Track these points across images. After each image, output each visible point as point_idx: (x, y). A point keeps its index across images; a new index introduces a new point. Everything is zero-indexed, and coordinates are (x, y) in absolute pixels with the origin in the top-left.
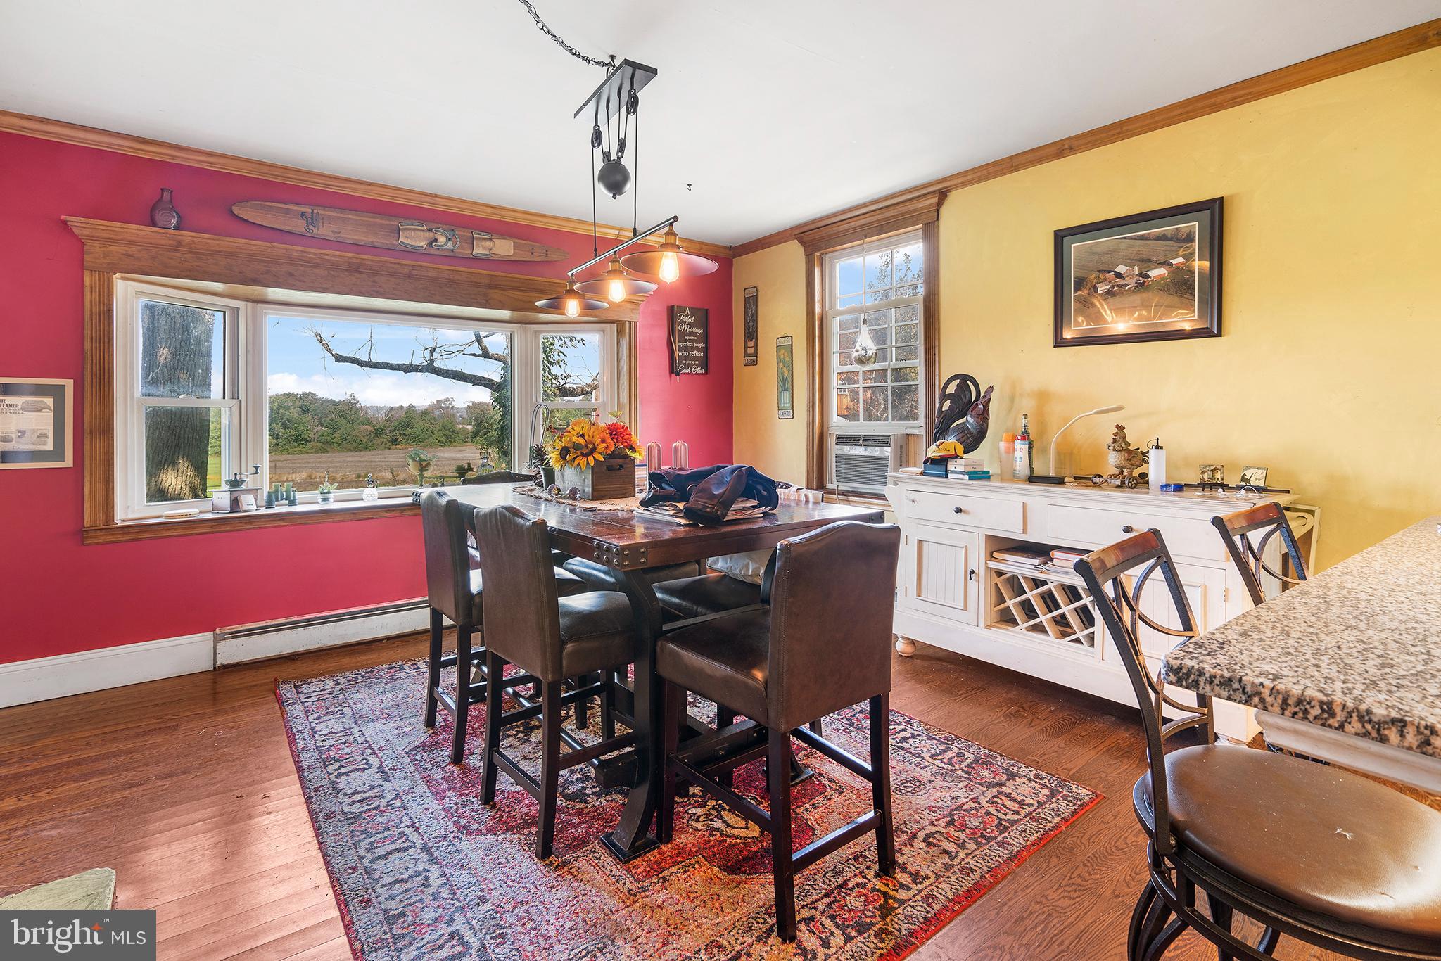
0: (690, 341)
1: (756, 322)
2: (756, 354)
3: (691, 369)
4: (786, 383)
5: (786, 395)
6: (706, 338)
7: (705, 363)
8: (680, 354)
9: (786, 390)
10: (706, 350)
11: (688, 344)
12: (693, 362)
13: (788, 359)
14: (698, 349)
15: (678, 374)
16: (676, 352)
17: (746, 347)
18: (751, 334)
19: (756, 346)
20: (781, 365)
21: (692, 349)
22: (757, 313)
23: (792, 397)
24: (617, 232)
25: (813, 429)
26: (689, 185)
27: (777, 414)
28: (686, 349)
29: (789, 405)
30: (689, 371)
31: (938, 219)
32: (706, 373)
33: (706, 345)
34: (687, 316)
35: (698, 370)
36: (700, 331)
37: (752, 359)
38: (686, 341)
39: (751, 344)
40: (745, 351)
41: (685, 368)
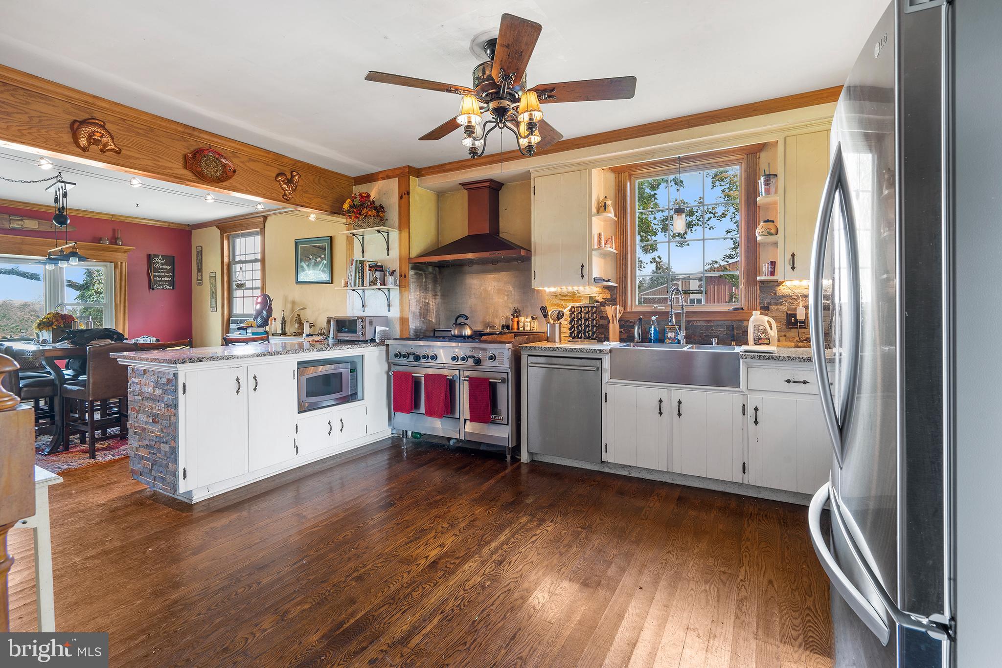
0: (162, 272)
1: (201, 263)
2: (201, 280)
3: (163, 286)
4: (214, 295)
5: (214, 300)
6: (173, 270)
7: (172, 283)
8: (155, 279)
9: (213, 298)
10: (173, 277)
11: (161, 274)
12: (165, 283)
13: (214, 283)
14: (167, 277)
15: (153, 289)
16: (152, 279)
17: (198, 276)
18: (200, 270)
19: (202, 276)
20: (211, 286)
21: (164, 276)
22: (202, 260)
23: (216, 301)
24: (111, 217)
25: (224, 316)
26: (137, 204)
27: (210, 309)
28: (159, 276)
29: (215, 305)
30: (162, 287)
31: (264, 227)
32: (173, 288)
33: (173, 274)
34: (160, 260)
35: (168, 287)
36: (169, 267)
37: (200, 282)
38: (159, 272)
39: (199, 274)
40: (197, 278)
41: (159, 286)
